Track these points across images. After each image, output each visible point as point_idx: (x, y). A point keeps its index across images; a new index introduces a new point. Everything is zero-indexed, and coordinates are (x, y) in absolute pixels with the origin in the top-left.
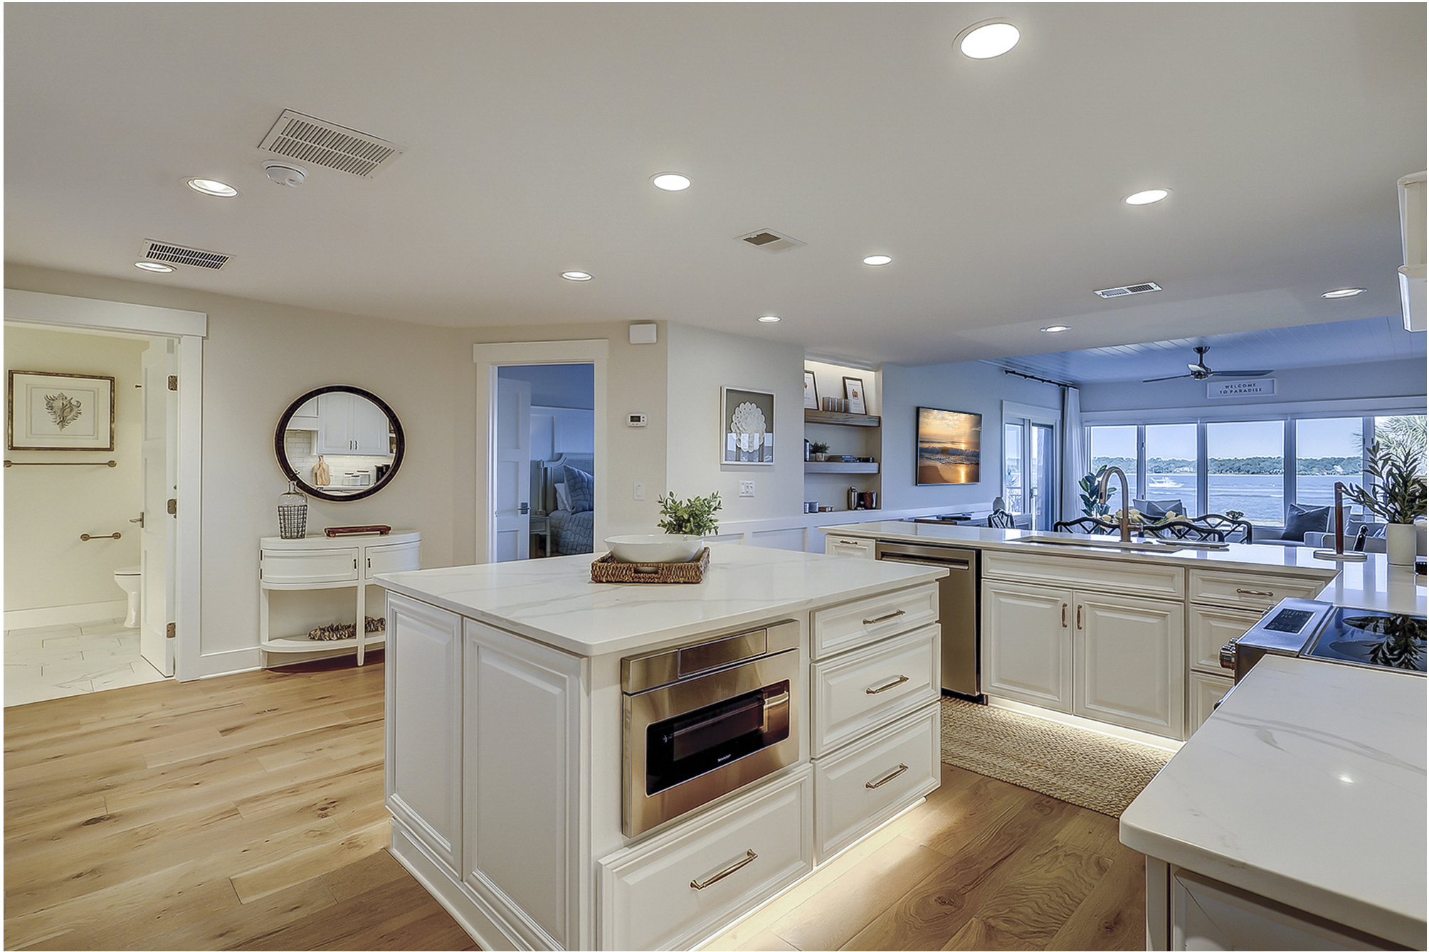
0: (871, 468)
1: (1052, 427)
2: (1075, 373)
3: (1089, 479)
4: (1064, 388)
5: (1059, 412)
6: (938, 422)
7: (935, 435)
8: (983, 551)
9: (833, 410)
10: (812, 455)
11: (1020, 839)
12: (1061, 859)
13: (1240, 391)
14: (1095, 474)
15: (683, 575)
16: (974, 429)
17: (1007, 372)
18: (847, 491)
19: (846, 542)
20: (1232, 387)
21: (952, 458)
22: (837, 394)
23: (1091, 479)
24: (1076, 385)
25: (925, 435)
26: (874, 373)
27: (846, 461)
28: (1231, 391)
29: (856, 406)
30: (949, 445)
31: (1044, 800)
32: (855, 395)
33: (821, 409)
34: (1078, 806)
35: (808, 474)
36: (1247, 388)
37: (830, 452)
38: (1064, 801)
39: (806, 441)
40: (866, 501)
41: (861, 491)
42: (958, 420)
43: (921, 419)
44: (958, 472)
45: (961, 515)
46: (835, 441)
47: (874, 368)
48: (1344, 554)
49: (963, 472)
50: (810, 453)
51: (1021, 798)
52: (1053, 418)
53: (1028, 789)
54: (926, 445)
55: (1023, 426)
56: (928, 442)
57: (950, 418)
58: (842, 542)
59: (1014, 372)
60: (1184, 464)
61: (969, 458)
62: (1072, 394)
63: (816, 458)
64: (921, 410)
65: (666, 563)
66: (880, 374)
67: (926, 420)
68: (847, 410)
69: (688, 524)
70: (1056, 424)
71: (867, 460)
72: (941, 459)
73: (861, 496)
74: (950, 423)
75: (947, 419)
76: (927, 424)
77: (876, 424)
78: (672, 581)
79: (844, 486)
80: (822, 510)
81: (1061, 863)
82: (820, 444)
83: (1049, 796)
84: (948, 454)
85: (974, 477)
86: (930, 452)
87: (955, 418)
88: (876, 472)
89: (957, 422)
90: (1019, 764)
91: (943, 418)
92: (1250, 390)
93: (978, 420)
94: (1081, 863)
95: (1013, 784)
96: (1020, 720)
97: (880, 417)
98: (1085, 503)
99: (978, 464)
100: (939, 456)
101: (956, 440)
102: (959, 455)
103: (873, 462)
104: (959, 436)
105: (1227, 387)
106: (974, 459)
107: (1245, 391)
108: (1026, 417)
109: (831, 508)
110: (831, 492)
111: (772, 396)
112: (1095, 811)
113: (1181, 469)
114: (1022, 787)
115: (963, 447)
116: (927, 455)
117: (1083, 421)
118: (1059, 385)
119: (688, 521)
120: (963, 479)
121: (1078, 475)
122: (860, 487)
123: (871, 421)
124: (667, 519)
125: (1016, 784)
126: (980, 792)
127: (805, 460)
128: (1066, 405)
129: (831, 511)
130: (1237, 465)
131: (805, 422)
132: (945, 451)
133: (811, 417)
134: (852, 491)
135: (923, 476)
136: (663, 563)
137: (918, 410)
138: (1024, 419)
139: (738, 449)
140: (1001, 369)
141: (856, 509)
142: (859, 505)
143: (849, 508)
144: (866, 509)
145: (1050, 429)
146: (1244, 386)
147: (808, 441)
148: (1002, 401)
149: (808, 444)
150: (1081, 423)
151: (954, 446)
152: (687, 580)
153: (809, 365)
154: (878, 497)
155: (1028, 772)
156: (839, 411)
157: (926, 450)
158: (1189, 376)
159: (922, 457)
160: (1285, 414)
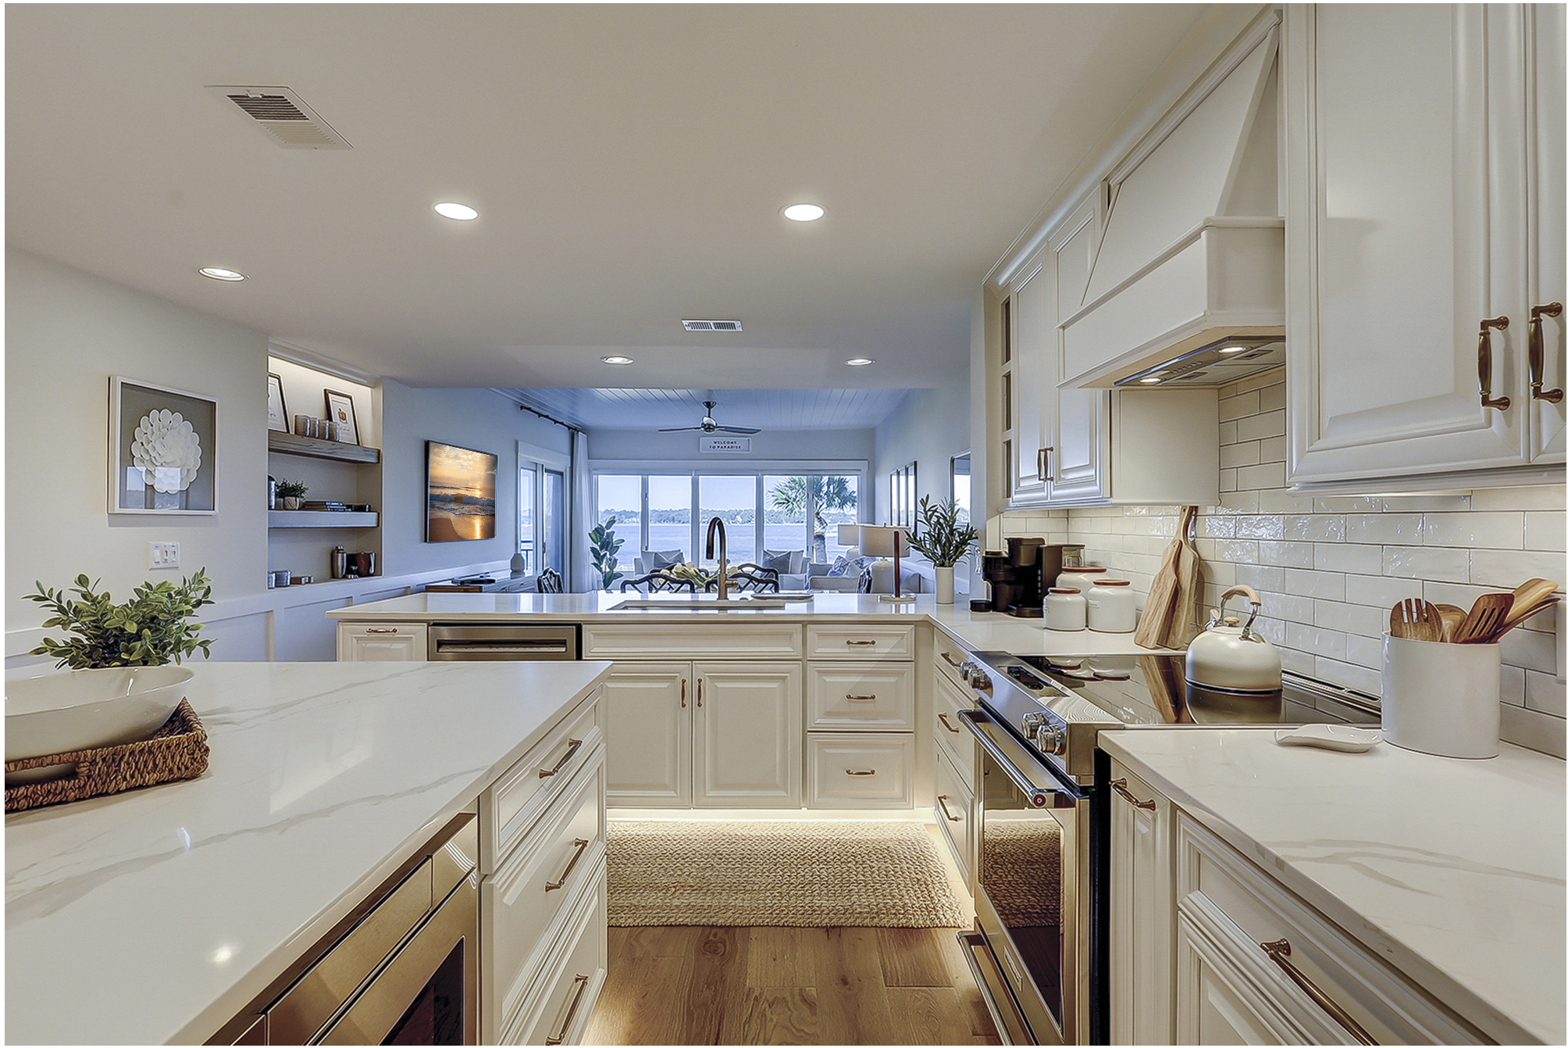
0: (367, 519)
1: (562, 474)
2: (585, 417)
3: (599, 531)
4: (573, 431)
5: (570, 457)
6: (450, 461)
7: (448, 479)
8: (584, 626)
9: (313, 435)
10: (278, 499)
11: (715, 1007)
12: (768, 1012)
13: (725, 447)
14: (604, 526)
15: (155, 766)
16: (490, 472)
17: (522, 408)
18: (330, 552)
19: (376, 631)
20: (718, 443)
21: (467, 508)
22: (316, 413)
23: (600, 531)
24: (585, 430)
25: (436, 478)
26: (369, 389)
27: (334, 510)
28: (718, 447)
29: (345, 433)
30: (463, 492)
31: (709, 934)
32: (343, 417)
33: (292, 432)
34: (746, 926)
35: (273, 530)
36: (730, 445)
37: (307, 496)
38: (730, 926)
39: (270, 479)
40: (360, 565)
41: (351, 553)
42: (473, 460)
43: (432, 457)
44: (472, 526)
45: (478, 577)
46: (312, 479)
47: (373, 383)
48: (901, 597)
49: (478, 524)
50: (276, 496)
51: (686, 942)
52: (562, 465)
53: (687, 925)
54: (438, 492)
55: (536, 471)
56: (438, 487)
57: (464, 457)
58: (370, 631)
59: (529, 409)
60: (632, 515)
61: (484, 508)
62: (581, 438)
63: (284, 505)
64: (431, 444)
65: (102, 746)
66: (379, 393)
67: (437, 458)
68: (332, 438)
69: (138, 644)
70: (566, 470)
71: (361, 509)
72: (454, 509)
73: (352, 559)
74: (465, 464)
75: (460, 458)
76: (438, 463)
77: (373, 460)
78: (123, 786)
79: (325, 546)
80: (296, 581)
81: (772, 1020)
82: (291, 483)
83: (712, 926)
84: (462, 502)
85: (490, 532)
86: (442, 501)
87: (470, 457)
88: (375, 525)
89: (471, 463)
90: (661, 894)
91: (456, 457)
92: (732, 447)
93: (494, 462)
94: (789, 1010)
95: (667, 925)
96: (634, 831)
97: (379, 451)
98: (595, 556)
99: (493, 515)
100: (452, 506)
101: (470, 485)
102: (474, 504)
103: (369, 511)
104: (474, 480)
105: (715, 443)
106: (488, 509)
107: (728, 447)
108: (540, 461)
109: (310, 578)
110: (306, 557)
111: (215, 403)
112: (764, 926)
113: (630, 520)
114: (680, 925)
115: (478, 494)
116: (438, 504)
117: (591, 469)
118: (569, 428)
119: (138, 636)
120: (478, 535)
121: (587, 528)
122: (349, 547)
123: (367, 455)
124: (62, 636)
125: (671, 925)
126: (637, 955)
127: (270, 508)
128: (575, 450)
129: (309, 582)
130: (672, 515)
131: (270, 450)
132: (459, 500)
133: (278, 446)
134: (338, 552)
135: (434, 532)
136: (92, 748)
137: (427, 445)
138: (536, 464)
139: (150, 488)
140: (516, 403)
141: (345, 577)
142: (349, 571)
143: (334, 576)
144: (361, 576)
145: (560, 476)
146: (728, 443)
147: (273, 480)
148: (517, 442)
149: (273, 483)
150: (589, 471)
151: (468, 493)
152: (166, 775)
153: (275, 365)
154: (378, 558)
155: (676, 902)
156: (322, 437)
157: (435, 498)
158: (699, 428)
159: (433, 506)
160: (757, 470)
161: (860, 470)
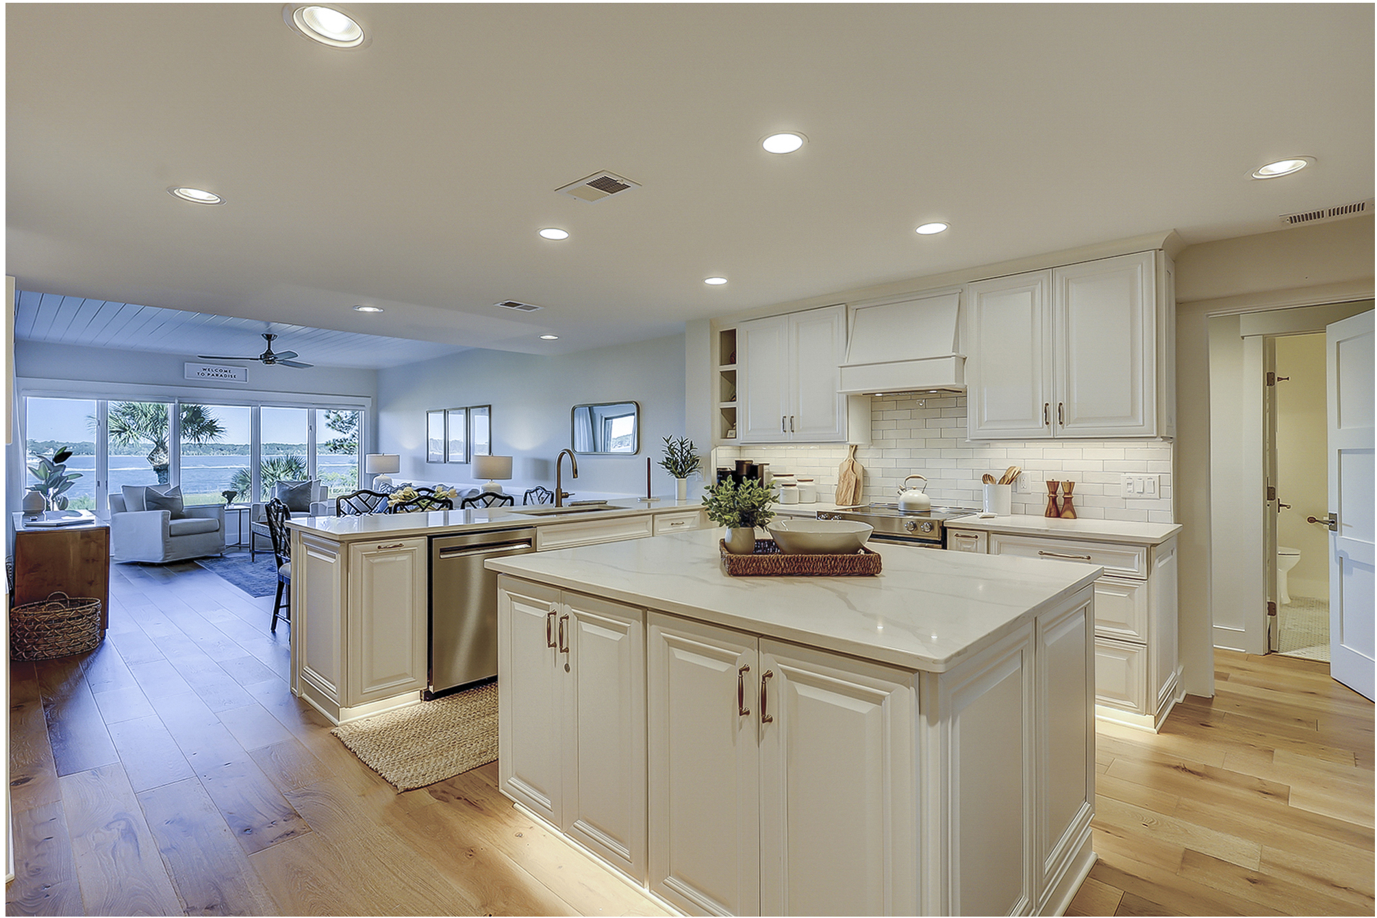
8: (538, 528)
13: (217, 375)
19: (385, 548)
20: (209, 370)
28: (209, 374)
36: (223, 374)
58: (380, 548)
92: (226, 376)
105: (204, 370)
107: (221, 376)
146: (221, 371)
160: (257, 401)
161: (364, 406)
